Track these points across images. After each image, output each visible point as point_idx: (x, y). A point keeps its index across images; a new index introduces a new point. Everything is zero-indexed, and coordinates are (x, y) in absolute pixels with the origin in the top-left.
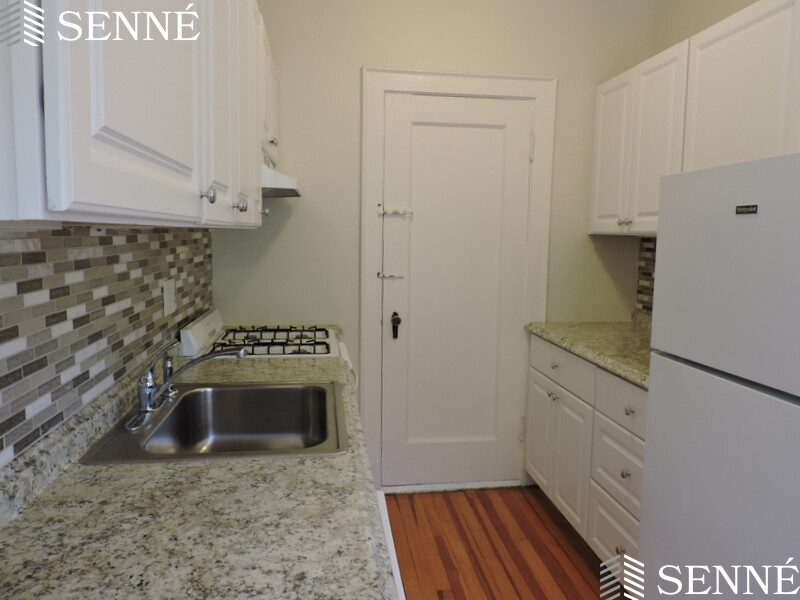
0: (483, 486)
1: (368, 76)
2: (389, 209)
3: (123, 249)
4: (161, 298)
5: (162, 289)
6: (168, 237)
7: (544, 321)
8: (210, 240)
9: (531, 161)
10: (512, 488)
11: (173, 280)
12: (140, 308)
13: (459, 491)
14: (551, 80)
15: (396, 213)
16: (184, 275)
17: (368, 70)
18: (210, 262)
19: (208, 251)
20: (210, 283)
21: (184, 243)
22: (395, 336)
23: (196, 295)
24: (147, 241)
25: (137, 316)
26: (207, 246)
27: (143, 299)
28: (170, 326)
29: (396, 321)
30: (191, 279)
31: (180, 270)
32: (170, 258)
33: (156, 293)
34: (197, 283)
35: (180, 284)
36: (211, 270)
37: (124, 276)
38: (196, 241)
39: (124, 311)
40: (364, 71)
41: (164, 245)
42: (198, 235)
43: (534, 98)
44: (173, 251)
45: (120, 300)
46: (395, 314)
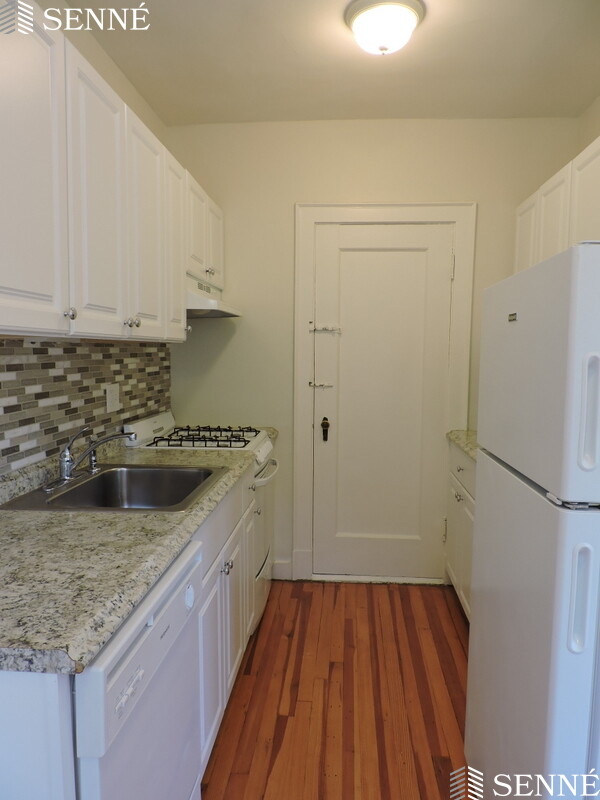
0: (407, 582)
1: (300, 211)
2: (319, 326)
3: (59, 358)
4: (104, 398)
5: (105, 391)
6: (113, 351)
7: (466, 429)
8: (168, 354)
9: (452, 280)
10: (435, 586)
11: (117, 385)
12: (78, 403)
13: (384, 584)
14: (471, 205)
15: (325, 330)
16: (133, 382)
17: (300, 206)
18: (169, 372)
19: (166, 363)
20: (168, 390)
21: (133, 355)
22: (325, 438)
23: (149, 399)
24: (87, 353)
25: (75, 410)
26: (163, 359)
27: (82, 397)
28: (113, 421)
29: (325, 426)
30: (143, 385)
31: (128, 377)
32: (117, 367)
33: (96, 394)
34: (151, 389)
35: (127, 388)
36: (169, 379)
37: (62, 379)
38: (149, 355)
39: (59, 405)
40: (297, 207)
41: (107, 356)
42: (153, 350)
43: (454, 222)
44: (120, 362)
45: (55, 396)
46: (325, 419)
